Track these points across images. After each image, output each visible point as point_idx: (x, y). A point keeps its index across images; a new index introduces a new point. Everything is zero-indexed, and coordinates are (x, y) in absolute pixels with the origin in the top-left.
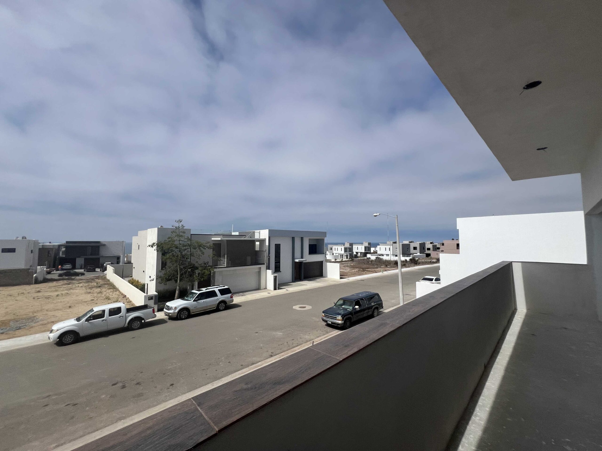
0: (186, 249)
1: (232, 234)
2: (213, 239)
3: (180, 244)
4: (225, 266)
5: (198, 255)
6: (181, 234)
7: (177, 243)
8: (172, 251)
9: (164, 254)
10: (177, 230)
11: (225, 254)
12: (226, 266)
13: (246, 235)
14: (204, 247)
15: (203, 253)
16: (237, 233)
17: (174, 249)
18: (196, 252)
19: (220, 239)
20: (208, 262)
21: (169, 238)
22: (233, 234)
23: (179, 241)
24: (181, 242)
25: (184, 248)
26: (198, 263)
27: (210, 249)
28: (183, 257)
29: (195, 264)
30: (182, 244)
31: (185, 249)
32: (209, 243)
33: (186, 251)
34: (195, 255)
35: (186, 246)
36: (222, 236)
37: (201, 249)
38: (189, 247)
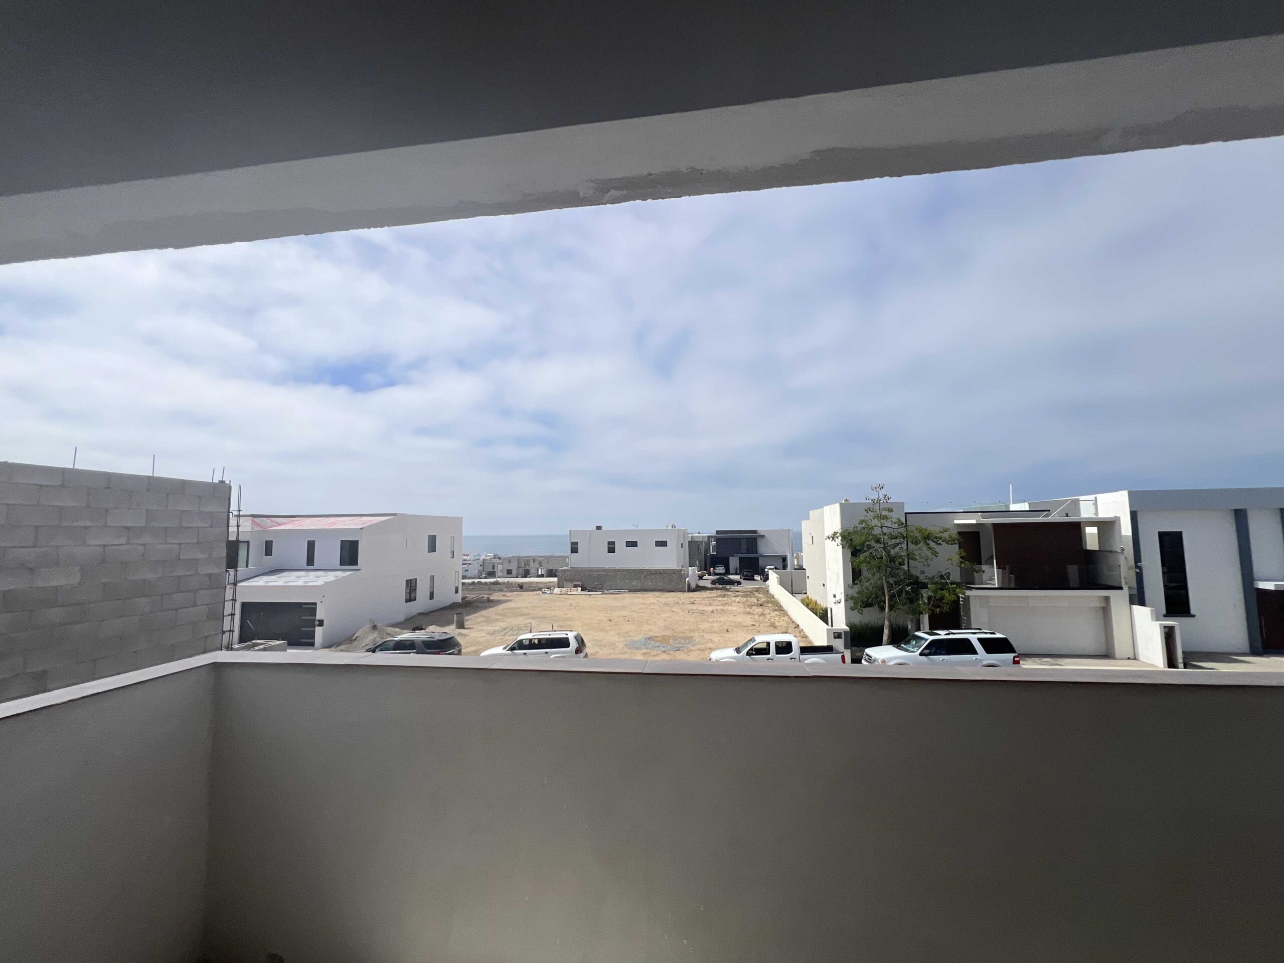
0: (898, 544)
1: (1011, 510)
2: (956, 522)
3: (884, 534)
4: (995, 585)
5: (923, 557)
6: (885, 513)
7: (877, 531)
8: (869, 547)
9: (855, 553)
10: (877, 507)
11: (992, 557)
12: (997, 586)
13: (1049, 511)
14: (937, 540)
15: (935, 554)
16: (1025, 507)
17: (873, 543)
18: (920, 551)
19: (974, 522)
20: (949, 573)
21: (862, 522)
22: (1013, 507)
23: (882, 528)
24: (885, 530)
25: (893, 541)
26: (926, 574)
27: (952, 544)
28: (892, 559)
29: (918, 575)
30: (888, 534)
31: (896, 545)
32: (946, 531)
33: (897, 549)
34: (917, 557)
35: (896, 538)
36: (979, 514)
37: (929, 544)
38: (902, 540)
